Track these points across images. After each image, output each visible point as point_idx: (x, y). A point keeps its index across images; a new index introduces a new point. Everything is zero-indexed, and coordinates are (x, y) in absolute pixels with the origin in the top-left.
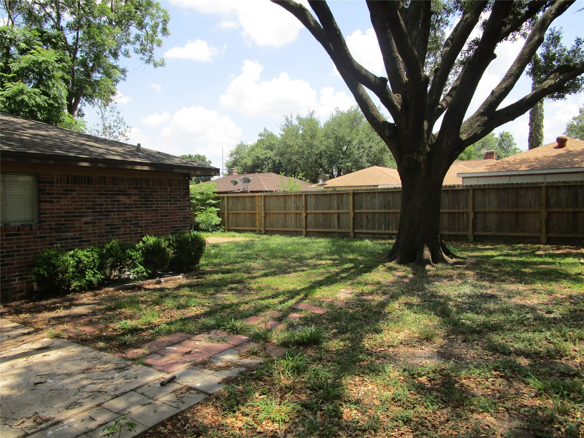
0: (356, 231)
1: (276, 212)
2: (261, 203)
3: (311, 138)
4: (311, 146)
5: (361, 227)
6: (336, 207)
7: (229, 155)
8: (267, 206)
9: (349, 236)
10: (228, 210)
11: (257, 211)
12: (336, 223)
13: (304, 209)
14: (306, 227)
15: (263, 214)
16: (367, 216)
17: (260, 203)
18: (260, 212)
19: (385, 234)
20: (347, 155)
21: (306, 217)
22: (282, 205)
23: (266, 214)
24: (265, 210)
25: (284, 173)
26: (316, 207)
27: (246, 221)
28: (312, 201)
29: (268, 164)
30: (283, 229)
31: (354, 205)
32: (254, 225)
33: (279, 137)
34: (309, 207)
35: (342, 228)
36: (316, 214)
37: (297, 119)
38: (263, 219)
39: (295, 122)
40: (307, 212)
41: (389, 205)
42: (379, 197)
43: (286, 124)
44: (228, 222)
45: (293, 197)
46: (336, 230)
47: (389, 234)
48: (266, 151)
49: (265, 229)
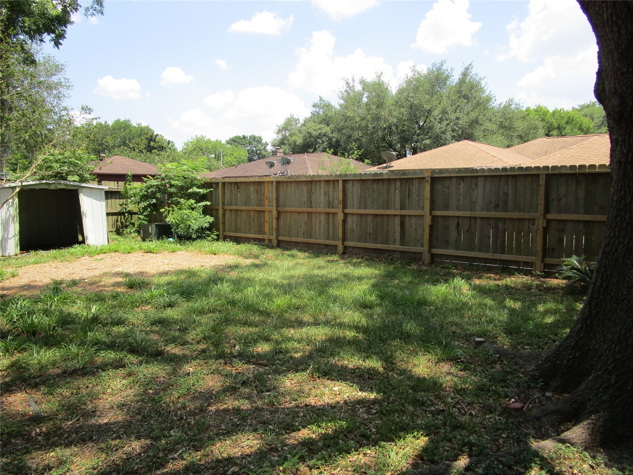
0: (435, 251)
1: (294, 209)
2: (272, 192)
3: (378, 107)
4: (377, 118)
5: (446, 244)
6: (398, 205)
7: (277, 131)
8: (281, 199)
9: (420, 259)
10: (223, 204)
11: (266, 208)
12: (398, 236)
13: (341, 206)
14: (344, 239)
15: (275, 213)
16: (458, 224)
17: (270, 193)
18: (270, 209)
19: (495, 261)
20: (425, 130)
21: (344, 221)
22: (305, 198)
23: (279, 213)
24: (278, 205)
25: (332, 150)
26: (363, 204)
27: (250, 223)
28: (354, 192)
29: (323, 142)
30: (306, 240)
31: (432, 202)
32: (261, 231)
33: (338, 107)
34: (349, 204)
35: (408, 245)
36: (362, 215)
37: (360, 82)
38: (274, 220)
39: (358, 88)
40: (347, 211)
41: (506, 202)
42: (484, 188)
43: (346, 91)
44: (224, 223)
45: (322, 185)
46: (397, 246)
47: (502, 261)
48: (320, 126)
49: (277, 238)
